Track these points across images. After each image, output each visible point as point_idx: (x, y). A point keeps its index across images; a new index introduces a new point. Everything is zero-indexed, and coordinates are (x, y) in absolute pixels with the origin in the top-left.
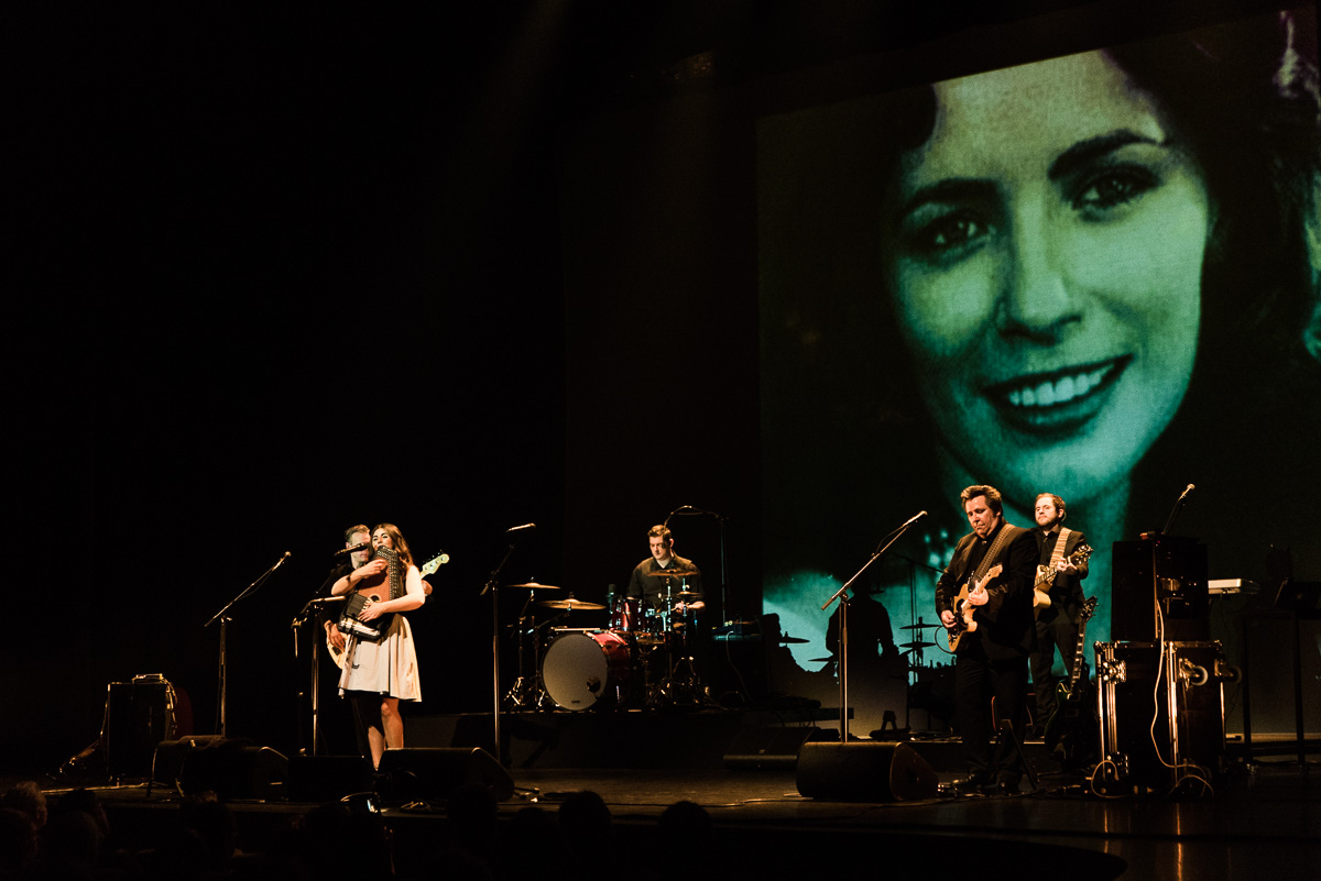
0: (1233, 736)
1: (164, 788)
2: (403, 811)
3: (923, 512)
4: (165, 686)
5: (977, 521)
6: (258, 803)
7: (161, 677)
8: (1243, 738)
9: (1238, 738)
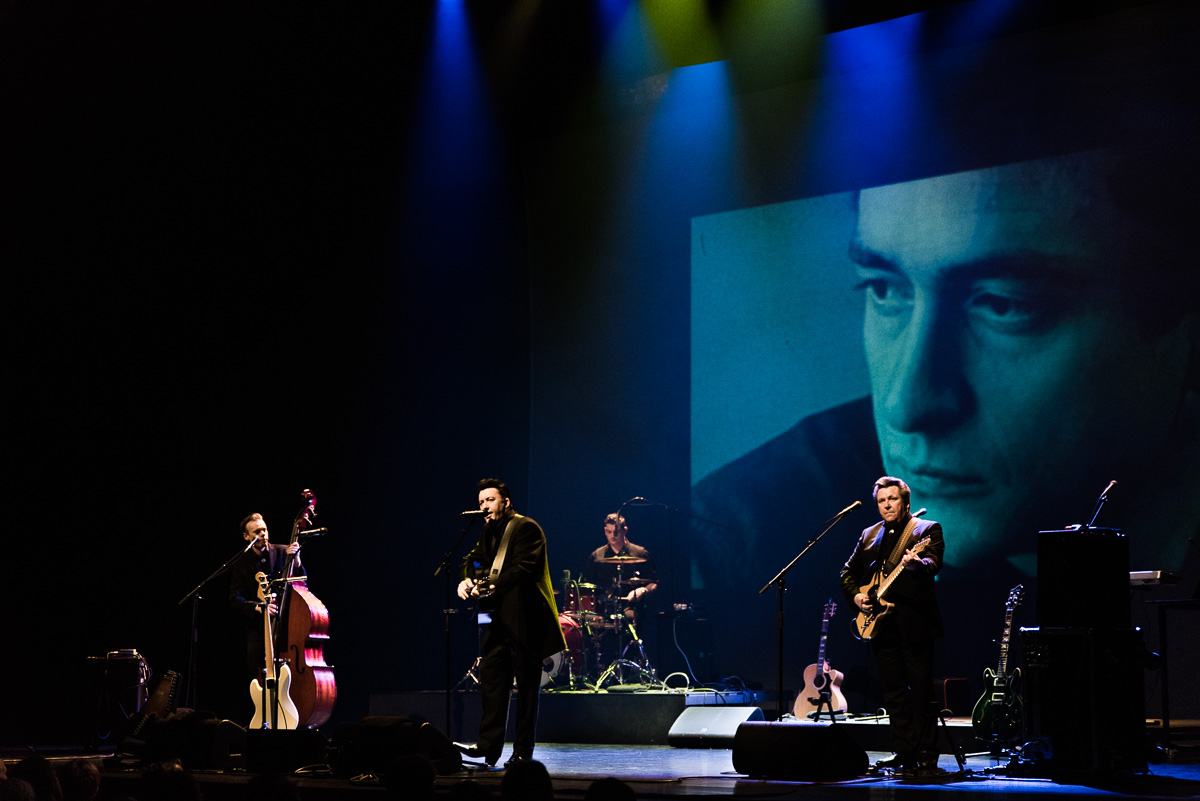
0: (1152, 721)
1: (131, 758)
2: (351, 783)
3: (858, 502)
4: (138, 661)
5: (888, 508)
6: (216, 774)
7: (135, 652)
8: (1161, 724)
9: (1157, 723)
